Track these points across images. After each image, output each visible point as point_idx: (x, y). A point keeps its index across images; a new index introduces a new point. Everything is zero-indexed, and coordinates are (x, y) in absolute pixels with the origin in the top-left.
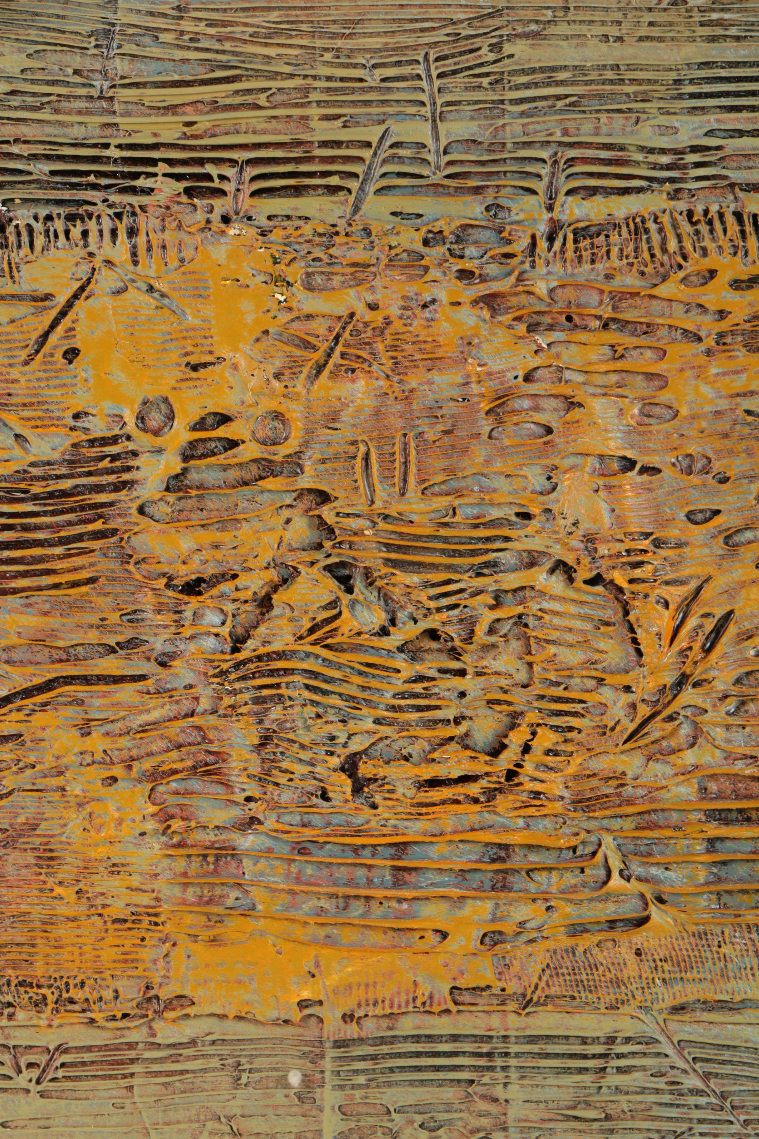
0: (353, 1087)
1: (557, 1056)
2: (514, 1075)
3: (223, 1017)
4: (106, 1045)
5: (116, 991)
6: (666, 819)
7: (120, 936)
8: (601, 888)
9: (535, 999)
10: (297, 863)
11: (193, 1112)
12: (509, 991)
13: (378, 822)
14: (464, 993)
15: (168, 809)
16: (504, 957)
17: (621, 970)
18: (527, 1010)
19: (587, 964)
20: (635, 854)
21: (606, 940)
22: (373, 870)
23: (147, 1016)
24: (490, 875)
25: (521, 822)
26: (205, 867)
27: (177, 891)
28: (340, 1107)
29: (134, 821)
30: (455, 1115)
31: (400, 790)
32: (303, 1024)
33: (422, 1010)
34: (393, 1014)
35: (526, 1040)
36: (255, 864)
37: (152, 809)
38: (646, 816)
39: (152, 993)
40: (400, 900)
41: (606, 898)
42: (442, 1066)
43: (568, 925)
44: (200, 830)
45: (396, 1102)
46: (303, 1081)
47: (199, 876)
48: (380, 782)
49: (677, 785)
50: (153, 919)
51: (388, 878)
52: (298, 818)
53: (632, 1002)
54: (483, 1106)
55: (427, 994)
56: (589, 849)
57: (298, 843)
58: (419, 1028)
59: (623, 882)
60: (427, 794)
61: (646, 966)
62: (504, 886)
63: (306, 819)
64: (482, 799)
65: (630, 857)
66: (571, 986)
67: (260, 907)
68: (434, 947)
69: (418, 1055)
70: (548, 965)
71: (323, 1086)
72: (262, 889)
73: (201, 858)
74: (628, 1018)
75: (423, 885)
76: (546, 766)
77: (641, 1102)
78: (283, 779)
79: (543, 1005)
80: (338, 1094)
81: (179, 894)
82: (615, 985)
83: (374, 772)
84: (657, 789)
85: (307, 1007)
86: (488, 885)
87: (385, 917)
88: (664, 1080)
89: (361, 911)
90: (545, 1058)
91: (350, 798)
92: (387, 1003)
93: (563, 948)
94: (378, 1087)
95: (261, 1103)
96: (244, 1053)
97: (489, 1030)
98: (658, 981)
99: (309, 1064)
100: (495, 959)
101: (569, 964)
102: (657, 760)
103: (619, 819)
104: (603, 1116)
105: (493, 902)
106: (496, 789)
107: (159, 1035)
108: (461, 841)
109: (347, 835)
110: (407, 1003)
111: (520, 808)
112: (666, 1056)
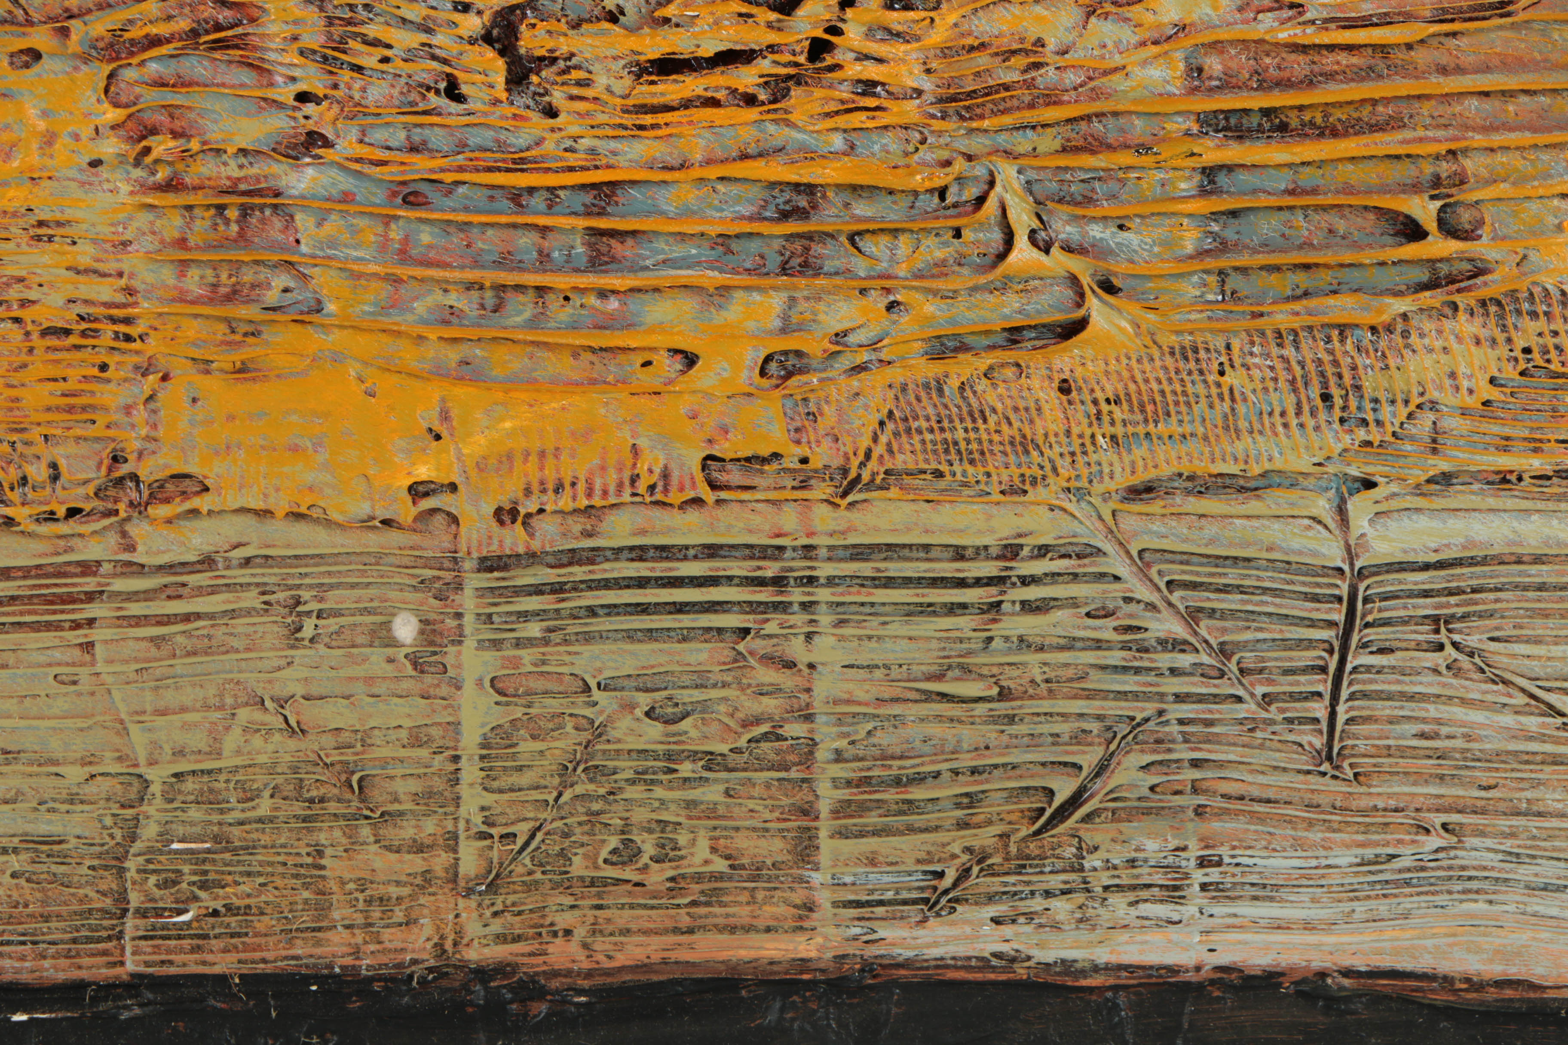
0: (518, 643)
1: (907, 582)
2: (825, 619)
3: (264, 514)
4: (38, 567)
5: (54, 466)
6: (1122, 130)
7: (57, 362)
8: (994, 266)
9: (866, 476)
10: (401, 223)
11: (212, 691)
12: (816, 463)
13: (558, 143)
14: (729, 466)
15: (146, 115)
16: (805, 399)
17: (1032, 422)
18: (850, 498)
19: (965, 409)
20: (1060, 201)
21: (1002, 365)
22: (550, 235)
23: (116, 512)
24: (777, 244)
25: (838, 142)
26: (222, 228)
27: (168, 275)
28: (492, 680)
29: (77, 137)
30: (714, 694)
31: (602, 80)
32: (419, 526)
33: (648, 499)
34: (592, 507)
35: (848, 553)
36: (319, 225)
37: (113, 115)
38: (1083, 125)
39: (124, 469)
40: (603, 294)
41: (1003, 286)
42: (687, 604)
43: (929, 339)
44: (209, 157)
45: (600, 671)
46: (422, 632)
47: (209, 247)
48: (561, 64)
49: (1144, 63)
50: (122, 328)
51: (580, 249)
52: (402, 135)
53: (1051, 479)
54: (767, 675)
55: (657, 470)
56: (972, 192)
57: (404, 183)
58: (643, 532)
59: (1036, 254)
60: (653, 88)
61: (1079, 415)
62: (805, 265)
63: (417, 135)
64: (763, 96)
65: (1050, 205)
66: (935, 452)
67: (331, 307)
68: (670, 382)
69: (642, 583)
70: (891, 413)
71: (460, 643)
72: (333, 273)
73: (213, 211)
74: (1043, 510)
75: (648, 263)
76: (889, 31)
77: (1067, 665)
78: (369, 59)
79: (881, 488)
80: (490, 655)
81: (172, 282)
82: (1020, 449)
83: (551, 44)
84: (1106, 73)
85: (426, 494)
86: (774, 261)
87: (574, 327)
88: (1111, 623)
89: (527, 315)
90: (885, 586)
91: (504, 96)
92: (581, 487)
93: (920, 381)
94: (566, 642)
95: (342, 673)
96: (307, 581)
97: (778, 536)
98: (1100, 440)
99: (432, 601)
100: (789, 403)
101: (931, 411)
102: (1106, 15)
103: (1029, 132)
104: (995, 691)
105: (784, 295)
106: (789, 77)
107: (140, 548)
108: (722, 179)
109: (499, 169)
110: (620, 486)
111: (837, 113)
112: (1117, 578)
